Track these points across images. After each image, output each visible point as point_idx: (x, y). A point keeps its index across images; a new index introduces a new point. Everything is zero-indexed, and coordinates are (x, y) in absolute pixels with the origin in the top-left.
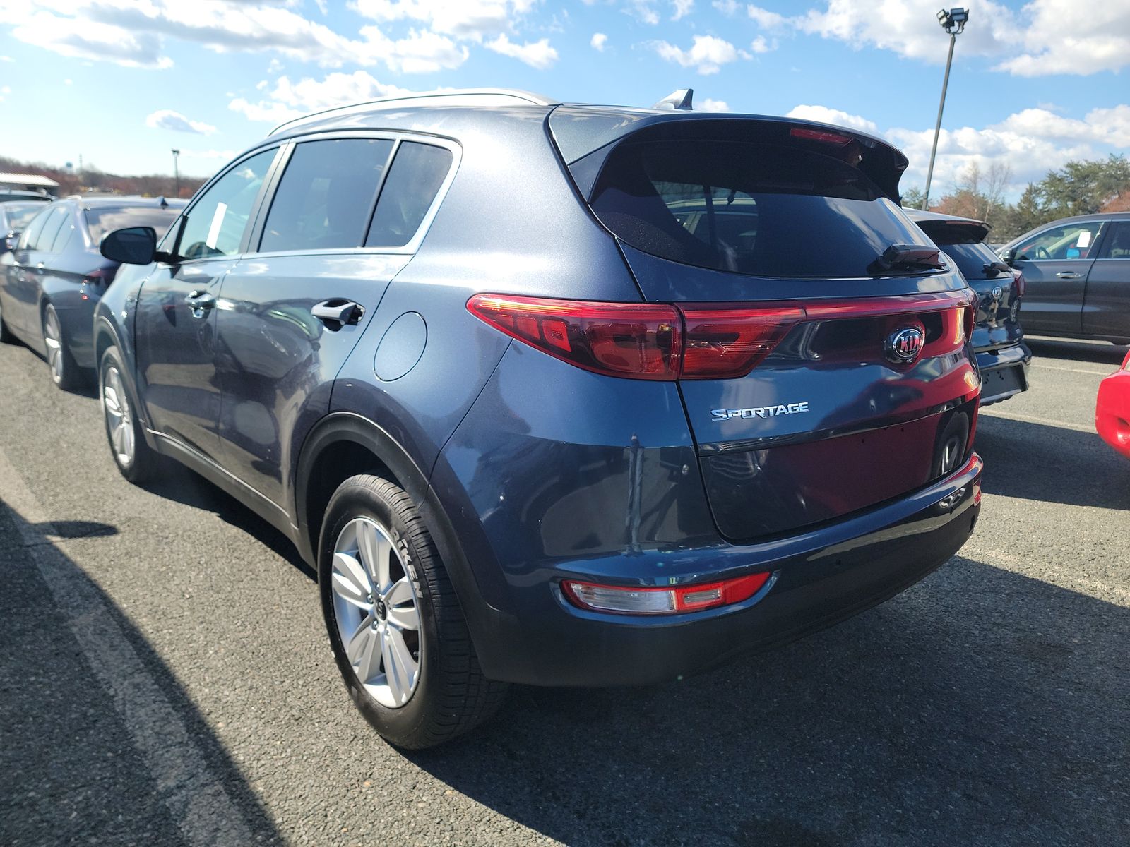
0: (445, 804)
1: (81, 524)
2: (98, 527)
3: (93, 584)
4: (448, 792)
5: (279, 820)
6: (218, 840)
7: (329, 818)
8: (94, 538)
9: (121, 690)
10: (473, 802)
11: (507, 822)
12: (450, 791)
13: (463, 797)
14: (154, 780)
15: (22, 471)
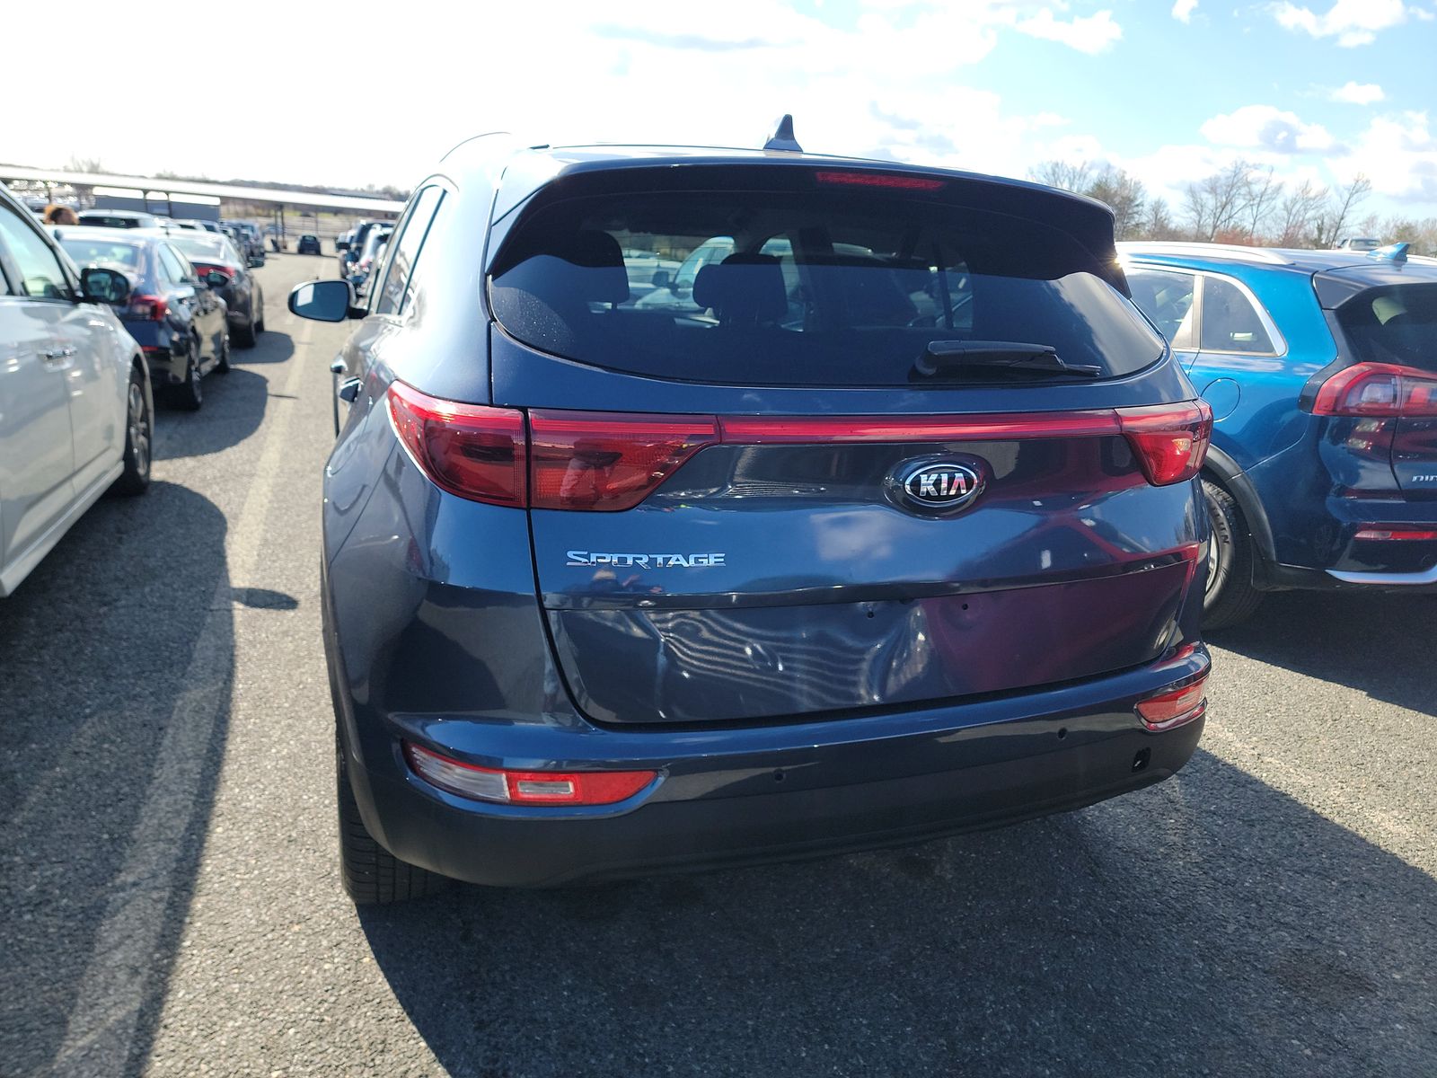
0: (352, 972)
1: (273, 594)
2: (284, 599)
3: (232, 661)
4: (366, 960)
5: (187, 943)
6: (123, 947)
7: (232, 955)
8: (271, 611)
9: (166, 773)
10: (381, 978)
11: (397, 1010)
12: (369, 959)
13: (376, 967)
14: (120, 871)
15: (267, 531)
